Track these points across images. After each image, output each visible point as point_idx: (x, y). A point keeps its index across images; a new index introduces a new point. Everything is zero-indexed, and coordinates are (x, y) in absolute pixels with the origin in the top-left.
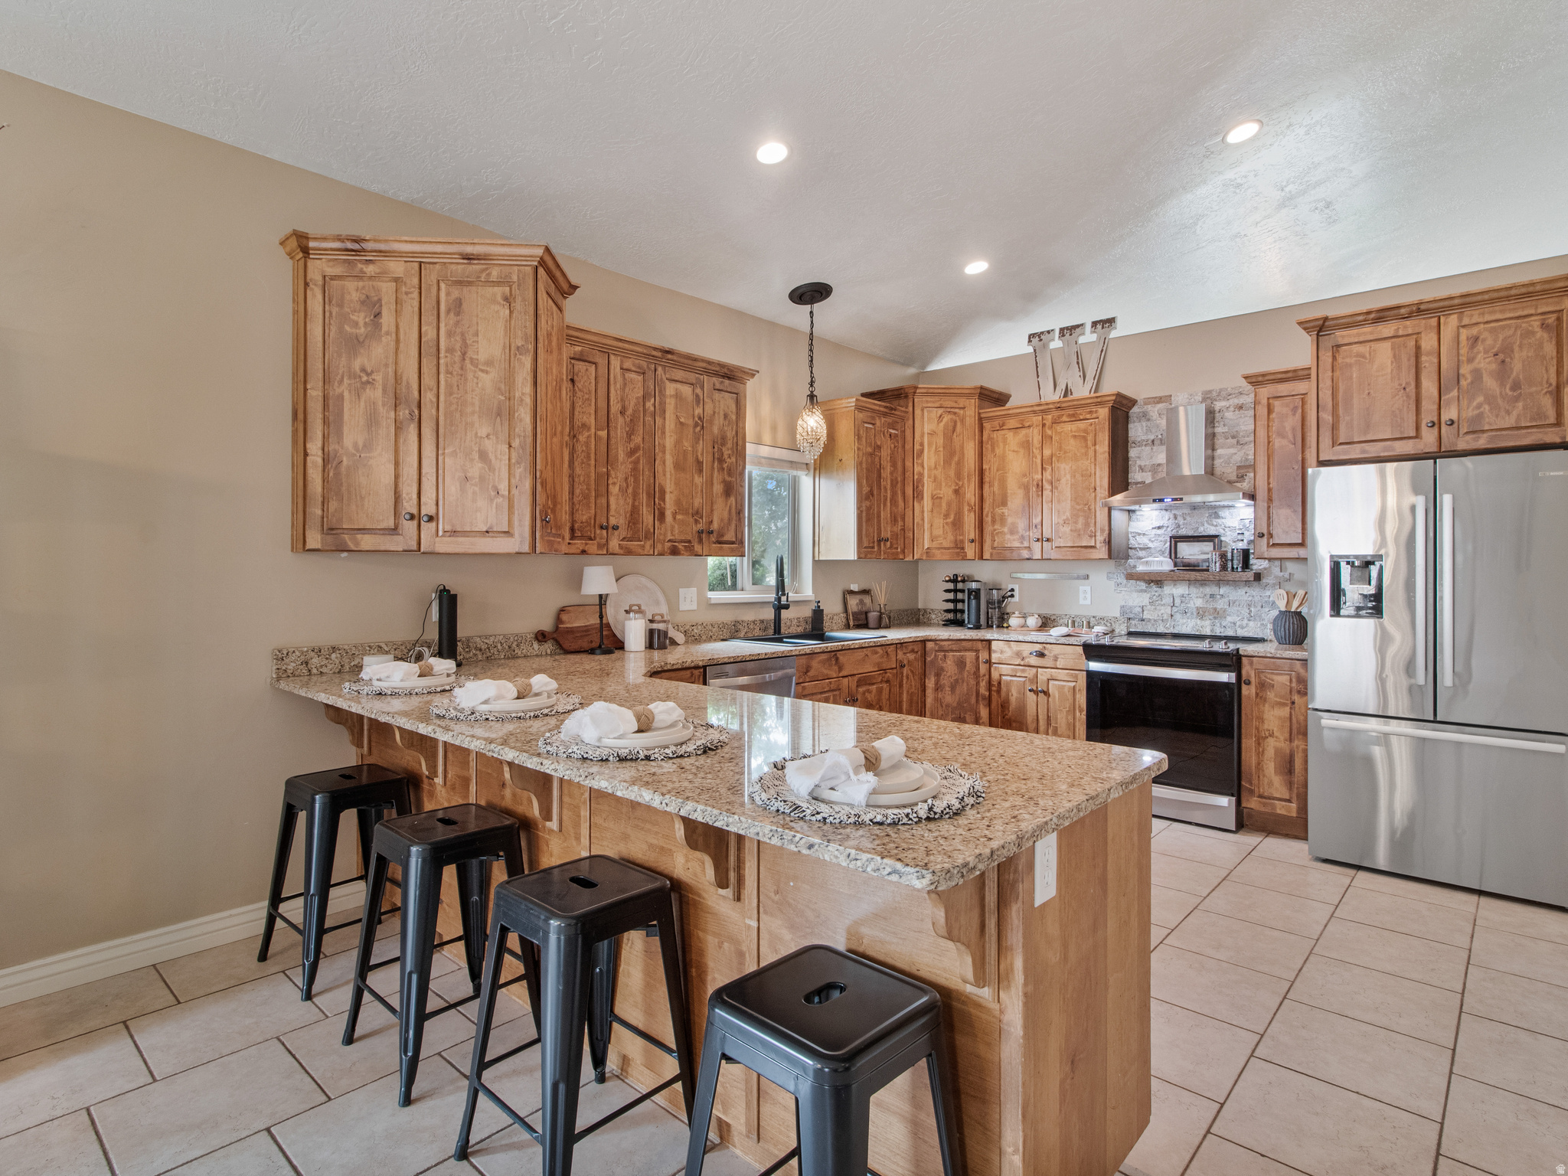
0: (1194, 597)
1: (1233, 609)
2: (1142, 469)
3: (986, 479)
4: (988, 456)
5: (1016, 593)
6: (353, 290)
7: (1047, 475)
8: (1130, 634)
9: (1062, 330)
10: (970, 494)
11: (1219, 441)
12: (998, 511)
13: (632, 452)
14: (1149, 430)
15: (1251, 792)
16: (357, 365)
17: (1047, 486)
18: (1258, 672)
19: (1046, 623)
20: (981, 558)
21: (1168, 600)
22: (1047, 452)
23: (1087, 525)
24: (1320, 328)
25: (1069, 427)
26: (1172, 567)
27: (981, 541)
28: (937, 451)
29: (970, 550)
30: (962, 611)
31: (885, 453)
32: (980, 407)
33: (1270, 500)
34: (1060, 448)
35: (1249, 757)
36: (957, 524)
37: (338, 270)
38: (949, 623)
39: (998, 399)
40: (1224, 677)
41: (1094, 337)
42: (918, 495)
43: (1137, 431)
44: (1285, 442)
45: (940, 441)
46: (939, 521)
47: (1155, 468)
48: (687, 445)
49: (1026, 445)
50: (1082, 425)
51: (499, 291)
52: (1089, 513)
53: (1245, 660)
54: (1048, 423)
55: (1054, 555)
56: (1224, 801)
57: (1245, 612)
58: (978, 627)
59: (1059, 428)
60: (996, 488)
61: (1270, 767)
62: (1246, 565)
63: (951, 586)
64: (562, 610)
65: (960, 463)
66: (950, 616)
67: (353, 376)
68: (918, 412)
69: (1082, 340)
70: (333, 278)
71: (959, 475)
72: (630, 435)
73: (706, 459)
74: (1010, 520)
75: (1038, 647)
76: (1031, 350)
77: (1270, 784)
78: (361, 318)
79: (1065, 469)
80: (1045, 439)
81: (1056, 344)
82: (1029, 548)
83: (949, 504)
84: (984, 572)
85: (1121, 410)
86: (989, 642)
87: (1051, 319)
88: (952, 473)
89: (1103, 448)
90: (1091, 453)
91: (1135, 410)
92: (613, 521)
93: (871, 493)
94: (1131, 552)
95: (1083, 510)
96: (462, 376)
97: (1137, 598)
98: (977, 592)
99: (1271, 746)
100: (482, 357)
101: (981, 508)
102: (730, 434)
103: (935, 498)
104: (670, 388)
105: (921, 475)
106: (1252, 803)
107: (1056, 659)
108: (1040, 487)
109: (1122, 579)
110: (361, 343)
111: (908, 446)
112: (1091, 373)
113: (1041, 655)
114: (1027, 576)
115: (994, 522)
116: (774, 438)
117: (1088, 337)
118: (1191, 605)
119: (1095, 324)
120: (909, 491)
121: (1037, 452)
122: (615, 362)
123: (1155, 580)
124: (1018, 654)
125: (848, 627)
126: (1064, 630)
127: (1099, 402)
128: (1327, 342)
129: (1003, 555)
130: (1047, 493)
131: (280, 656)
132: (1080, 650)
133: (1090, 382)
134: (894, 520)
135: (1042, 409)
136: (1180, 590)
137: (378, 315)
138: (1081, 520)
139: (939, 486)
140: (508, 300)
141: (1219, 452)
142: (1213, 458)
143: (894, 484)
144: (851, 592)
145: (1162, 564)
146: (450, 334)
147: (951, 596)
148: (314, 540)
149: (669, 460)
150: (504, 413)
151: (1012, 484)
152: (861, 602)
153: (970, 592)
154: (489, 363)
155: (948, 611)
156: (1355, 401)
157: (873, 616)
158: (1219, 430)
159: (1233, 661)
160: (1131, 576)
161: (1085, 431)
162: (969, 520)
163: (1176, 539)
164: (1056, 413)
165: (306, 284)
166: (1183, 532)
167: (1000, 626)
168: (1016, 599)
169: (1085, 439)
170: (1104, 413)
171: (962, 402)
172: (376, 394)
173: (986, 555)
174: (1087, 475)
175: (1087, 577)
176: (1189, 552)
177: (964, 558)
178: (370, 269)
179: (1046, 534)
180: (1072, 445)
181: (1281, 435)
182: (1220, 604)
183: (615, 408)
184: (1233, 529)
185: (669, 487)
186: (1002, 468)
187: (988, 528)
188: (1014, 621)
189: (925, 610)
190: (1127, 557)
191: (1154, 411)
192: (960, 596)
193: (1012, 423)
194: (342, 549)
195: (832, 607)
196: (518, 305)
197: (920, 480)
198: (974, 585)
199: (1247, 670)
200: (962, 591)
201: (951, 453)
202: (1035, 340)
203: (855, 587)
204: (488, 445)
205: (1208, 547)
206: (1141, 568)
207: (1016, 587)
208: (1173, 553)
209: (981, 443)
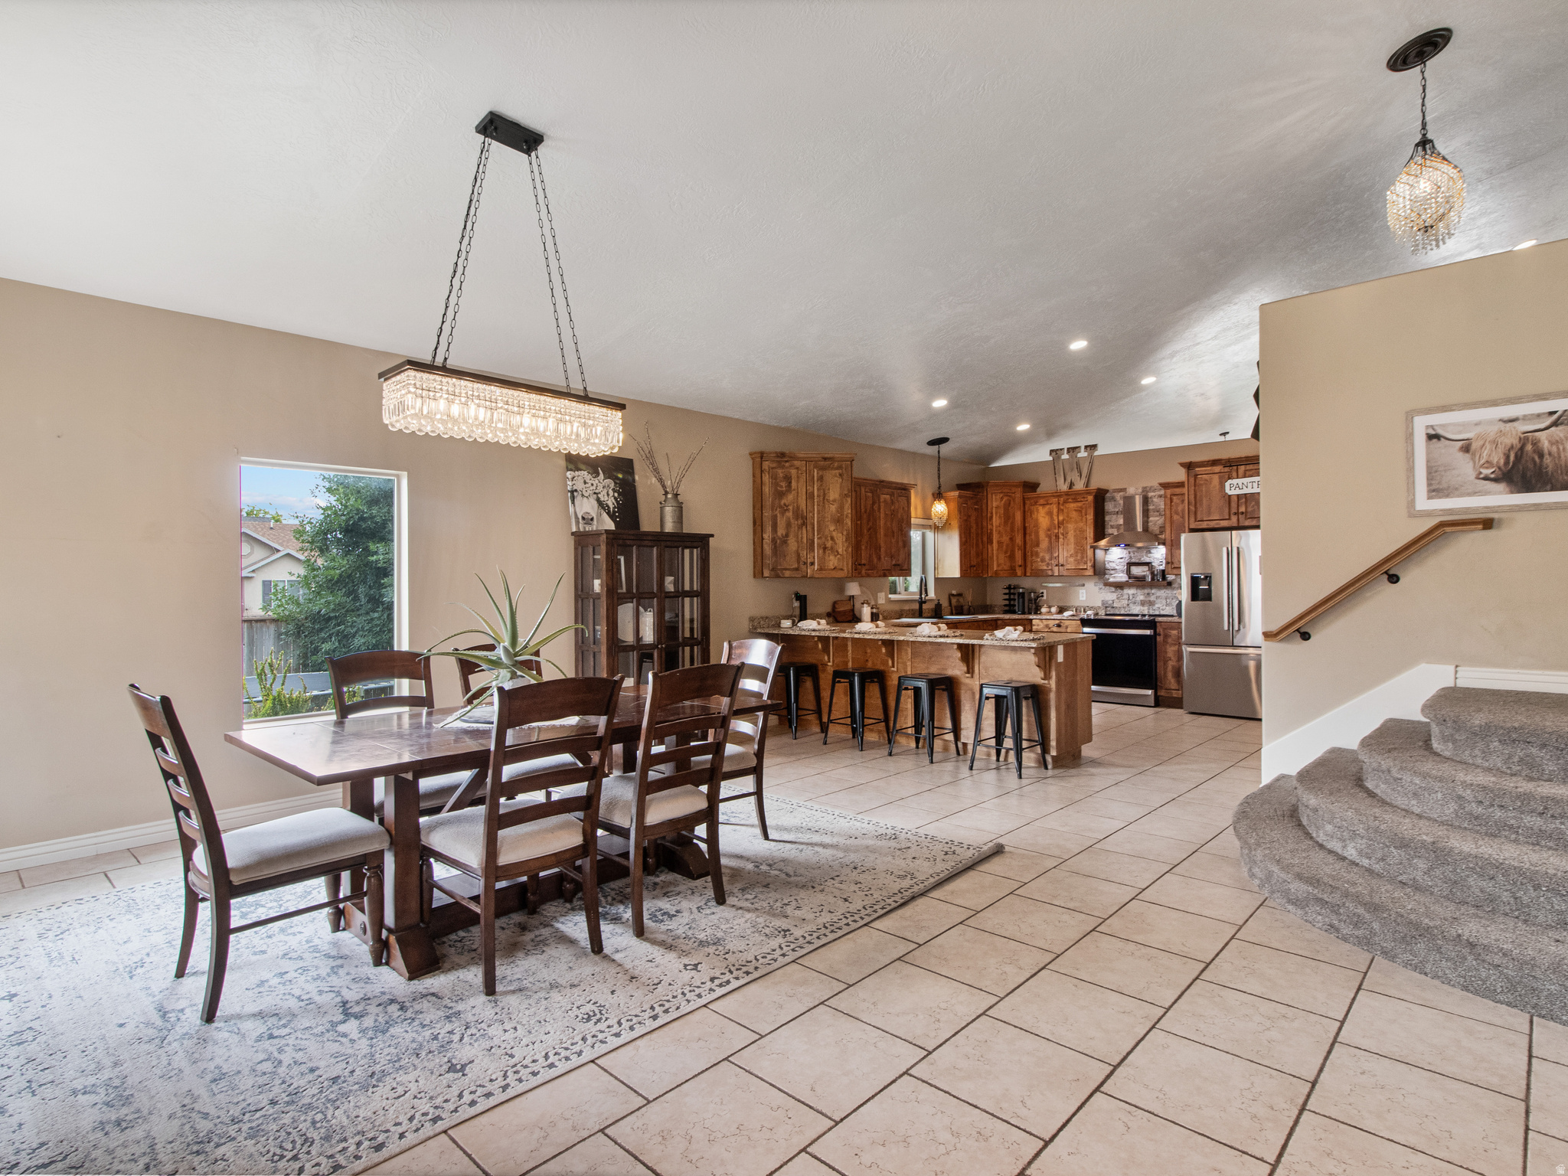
0: (1140, 595)
1: (1159, 600)
2: (1112, 527)
3: (1028, 532)
4: (1028, 519)
5: (1045, 594)
6: (780, 473)
7: (1061, 530)
8: (1106, 615)
9: (1068, 449)
10: (1019, 540)
11: (1151, 513)
12: (1035, 549)
13: (870, 529)
14: (1115, 506)
15: (1161, 688)
16: (782, 502)
17: (1061, 536)
18: (1164, 629)
19: (1061, 610)
20: (1025, 575)
21: (1126, 597)
22: (1061, 518)
23: (1082, 557)
24: (1189, 466)
25: (1072, 505)
26: (1127, 579)
27: (1024, 566)
28: (1000, 517)
29: (1019, 572)
30: (1015, 605)
31: (973, 519)
32: (1024, 492)
33: (1172, 545)
34: (1068, 516)
35: (1160, 670)
36: (1012, 557)
37: (774, 465)
38: (1006, 612)
39: (1031, 487)
40: (1148, 632)
41: (1086, 454)
42: (990, 541)
43: (1109, 506)
44: (1178, 517)
45: (1002, 511)
46: (1002, 556)
47: (1118, 527)
48: (889, 524)
49: (1050, 514)
50: (1079, 504)
51: (837, 472)
52: (1083, 551)
53: (1158, 624)
54: (1061, 502)
55: (1065, 573)
56: (1149, 692)
57: (1164, 602)
58: (1023, 613)
59: (1067, 505)
60: (1033, 537)
61: (1170, 675)
62: (1164, 578)
63: (1007, 591)
64: (835, 603)
65: (1013, 523)
66: (1007, 608)
67: (781, 507)
68: (989, 496)
69: (1079, 455)
70: (773, 468)
71: (1012, 530)
72: (869, 521)
73: (895, 529)
74: (1041, 555)
75: (1057, 622)
76: (1051, 458)
77: (1170, 683)
78: (783, 484)
79: (1071, 527)
80: (1060, 511)
81: (1065, 456)
82: (1051, 570)
83: (1007, 545)
84: (1027, 583)
85: (1100, 497)
86: (1031, 620)
87: (1063, 443)
88: (1008, 529)
89: (1090, 517)
90: (1084, 519)
91: (1108, 495)
92: (863, 562)
93: (966, 541)
94: (1107, 571)
95: (1080, 550)
96: (824, 506)
97: (1110, 596)
98: (1023, 593)
99: (1171, 664)
100: (831, 498)
101: (1025, 548)
102: (905, 517)
103: (999, 543)
104: (883, 497)
105: (992, 530)
106: (1162, 693)
107: (1067, 627)
108: (1057, 537)
109: (1101, 586)
110: (784, 494)
111: (984, 515)
112: (1085, 472)
113: (1059, 626)
114: (1051, 585)
115: (1032, 556)
116: (916, 514)
117: (1083, 454)
118: (1138, 599)
119: (1086, 447)
120: (985, 539)
121: (1055, 518)
122: (863, 490)
123: (1119, 586)
124: (1047, 626)
125: (952, 614)
126: (1070, 613)
127: (1088, 493)
128: (1192, 473)
129: (1039, 574)
130: (1061, 540)
131: (752, 619)
132: (1079, 622)
133: (1084, 480)
134: (977, 555)
135: (1058, 495)
136: (1131, 591)
137: (790, 483)
138: (1079, 555)
139: (1001, 536)
140: (841, 475)
141: (1151, 519)
142: (1148, 522)
143: (977, 534)
144: (953, 595)
145: (1122, 577)
146: (818, 490)
147: (1007, 597)
148: (766, 573)
149: (882, 532)
150: (839, 521)
151: (1042, 535)
152: (958, 601)
153: (1019, 594)
154: (834, 501)
155: (1005, 605)
156: (1204, 501)
157: (966, 608)
158: (1151, 507)
159: (1151, 624)
160: (1107, 584)
161: (1081, 507)
162: (1018, 555)
163: (1130, 564)
164: (1066, 497)
165: (762, 471)
166: (1133, 560)
167: (1036, 613)
168: (1045, 598)
169: (1081, 511)
170: (1090, 498)
171: (1013, 490)
172: (790, 514)
173: (1028, 574)
174: (1082, 531)
175: (1084, 585)
176: (1137, 571)
177: (1016, 575)
178: (787, 464)
179: (1061, 562)
180: (1074, 514)
181: (1177, 514)
182: (1152, 598)
183: (863, 510)
184: (1158, 559)
185: (882, 544)
186: (1037, 525)
187: (1029, 559)
188: (1044, 610)
189: (991, 606)
190: (1105, 574)
191: (1118, 496)
192: (1012, 597)
193: (1042, 501)
194: (778, 576)
195: (945, 603)
196: (845, 477)
197: (991, 533)
198: (1021, 590)
199: (1159, 629)
200: (1014, 594)
201: (1008, 518)
202: (1054, 454)
203: (954, 592)
204: (834, 534)
205: (1146, 568)
206: (1111, 580)
207: (1045, 591)
208: (1128, 572)
209: (1024, 512)
